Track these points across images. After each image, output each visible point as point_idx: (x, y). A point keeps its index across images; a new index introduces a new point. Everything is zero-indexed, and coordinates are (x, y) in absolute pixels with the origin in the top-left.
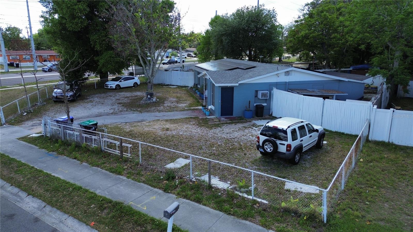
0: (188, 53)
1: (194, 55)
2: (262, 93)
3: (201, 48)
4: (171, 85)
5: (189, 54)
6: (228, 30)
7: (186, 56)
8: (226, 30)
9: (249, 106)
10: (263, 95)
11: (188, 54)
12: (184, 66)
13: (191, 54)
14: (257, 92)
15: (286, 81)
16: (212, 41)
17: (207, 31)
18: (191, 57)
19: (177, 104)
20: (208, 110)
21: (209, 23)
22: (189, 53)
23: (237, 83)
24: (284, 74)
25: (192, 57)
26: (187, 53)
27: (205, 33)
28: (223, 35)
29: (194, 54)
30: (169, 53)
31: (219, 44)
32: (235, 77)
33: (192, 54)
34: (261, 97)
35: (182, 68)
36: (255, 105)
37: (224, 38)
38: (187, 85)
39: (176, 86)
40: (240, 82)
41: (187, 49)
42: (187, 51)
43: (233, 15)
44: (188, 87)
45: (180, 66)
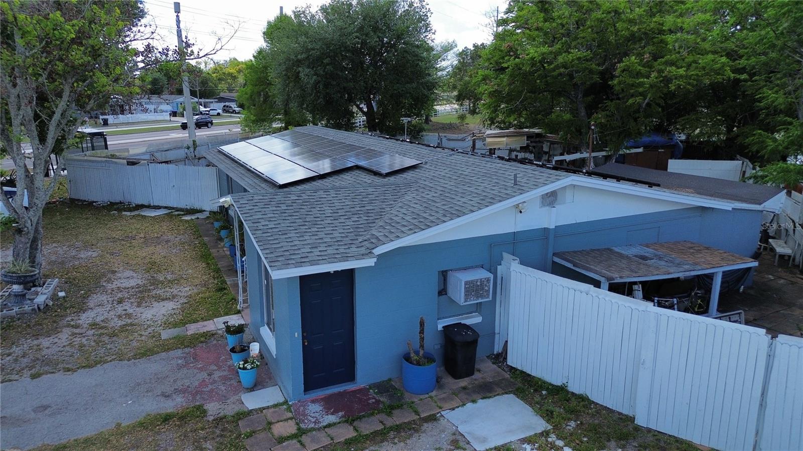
0: (225, 104)
1: (237, 109)
2: (466, 283)
3: (246, 94)
4: (149, 207)
5: (227, 107)
6: (313, 49)
7: (220, 111)
8: (308, 50)
9: (422, 339)
10: (473, 289)
11: (224, 106)
12: (198, 143)
13: (230, 107)
14: (444, 275)
15: (546, 225)
16: (272, 75)
17: (261, 52)
18: (232, 113)
19: (139, 306)
20: (249, 367)
21: (264, 33)
22: (227, 104)
23: (370, 253)
24: (538, 202)
25: (234, 112)
26: (223, 104)
27: (254, 56)
28: (299, 63)
29: (239, 107)
30: (179, 105)
31: (291, 85)
32: (355, 218)
33: (234, 106)
34: (463, 300)
35: (192, 149)
36: (440, 327)
37: (304, 72)
38: (197, 206)
39: (166, 208)
40: (379, 251)
41: (222, 95)
42: (222, 100)
43: (324, 9)
44: (201, 211)
45: (185, 145)
